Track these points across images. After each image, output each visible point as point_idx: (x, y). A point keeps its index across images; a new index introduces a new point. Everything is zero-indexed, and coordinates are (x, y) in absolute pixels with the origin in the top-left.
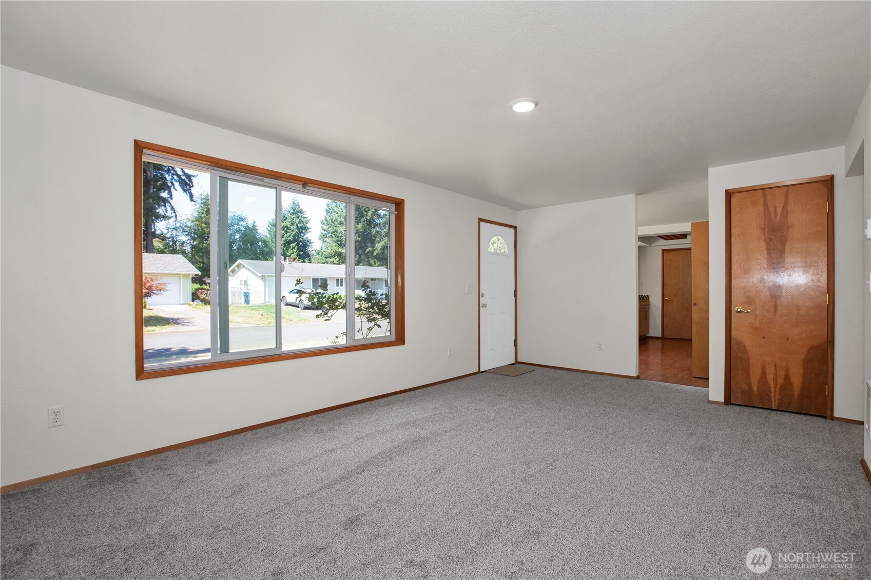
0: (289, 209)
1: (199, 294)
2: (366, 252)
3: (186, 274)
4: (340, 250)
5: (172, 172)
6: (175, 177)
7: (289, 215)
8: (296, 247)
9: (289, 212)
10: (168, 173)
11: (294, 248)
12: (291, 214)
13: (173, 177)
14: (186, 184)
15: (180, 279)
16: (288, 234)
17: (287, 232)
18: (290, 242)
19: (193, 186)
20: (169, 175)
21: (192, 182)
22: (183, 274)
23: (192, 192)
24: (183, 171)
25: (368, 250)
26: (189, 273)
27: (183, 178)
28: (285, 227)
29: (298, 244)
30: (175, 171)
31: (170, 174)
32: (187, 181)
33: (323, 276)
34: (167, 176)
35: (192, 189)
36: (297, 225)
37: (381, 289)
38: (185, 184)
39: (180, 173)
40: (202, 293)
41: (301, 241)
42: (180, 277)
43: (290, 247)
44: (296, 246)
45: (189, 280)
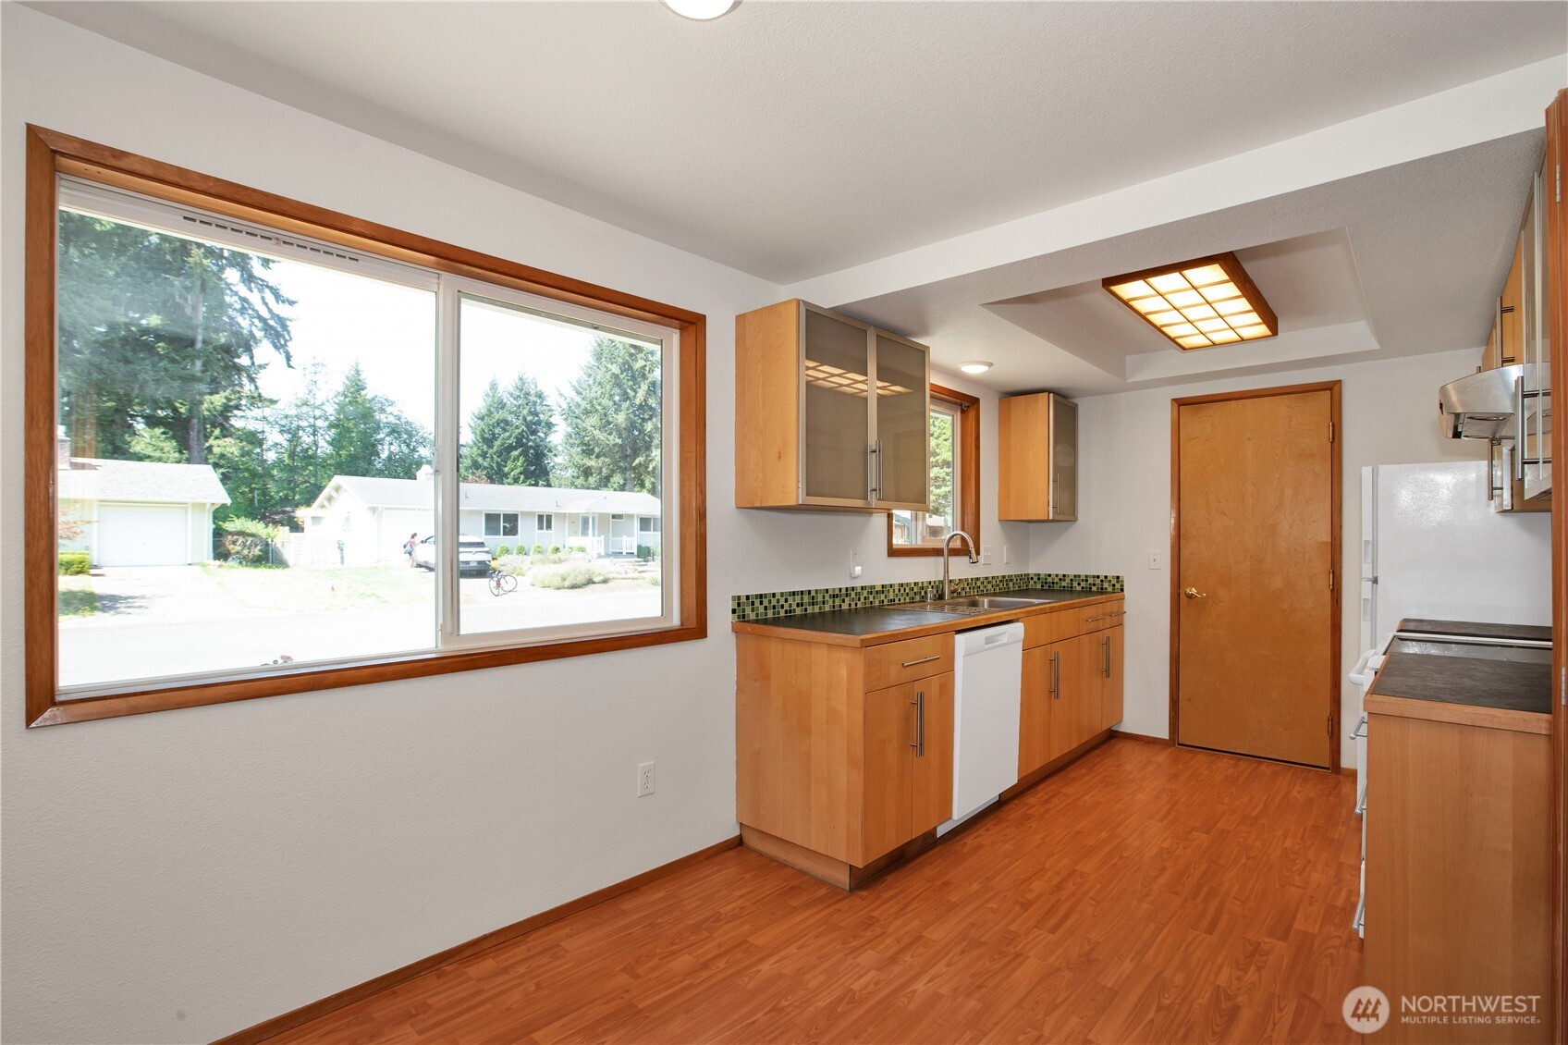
0: (512, 390)
1: (227, 543)
2: (634, 465)
3: (200, 504)
4: (585, 461)
5: (250, 312)
6: (256, 321)
7: (512, 399)
8: (522, 459)
9: (512, 395)
10: (242, 314)
11: (517, 459)
12: (515, 399)
13: (253, 323)
14: (278, 335)
15: (186, 512)
16: (507, 434)
17: (505, 430)
18: (511, 448)
19: (291, 339)
20: (245, 319)
21: (289, 333)
22: (193, 504)
23: (290, 349)
24: (270, 311)
25: (637, 461)
26: (204, 501)
27: (272, 323)
28: (502, 421)
29: (524, 453)
30: (254, 310)
31: (246, 316)
32: (279, 329)
33: (510, 510)
34: (240, 319)
35: (288, 344)
36: (525, 419)
37: (628, 536)
38: (276, 336)
39: (264, 313)
40: (234, 543)
41: (531, 447)
42: (186, 509)
43: (509, 458)
44: (520, 455)
45: (206, 514)
